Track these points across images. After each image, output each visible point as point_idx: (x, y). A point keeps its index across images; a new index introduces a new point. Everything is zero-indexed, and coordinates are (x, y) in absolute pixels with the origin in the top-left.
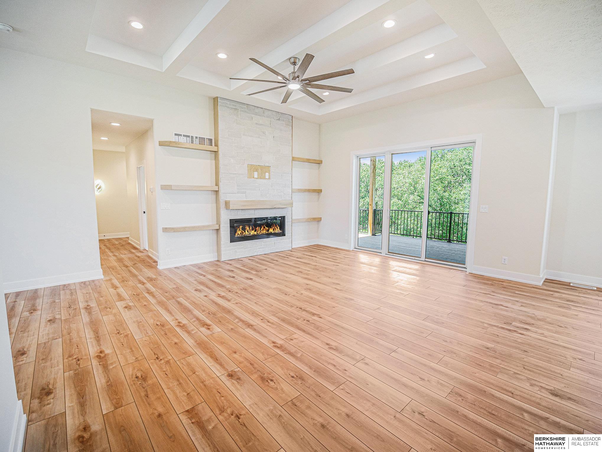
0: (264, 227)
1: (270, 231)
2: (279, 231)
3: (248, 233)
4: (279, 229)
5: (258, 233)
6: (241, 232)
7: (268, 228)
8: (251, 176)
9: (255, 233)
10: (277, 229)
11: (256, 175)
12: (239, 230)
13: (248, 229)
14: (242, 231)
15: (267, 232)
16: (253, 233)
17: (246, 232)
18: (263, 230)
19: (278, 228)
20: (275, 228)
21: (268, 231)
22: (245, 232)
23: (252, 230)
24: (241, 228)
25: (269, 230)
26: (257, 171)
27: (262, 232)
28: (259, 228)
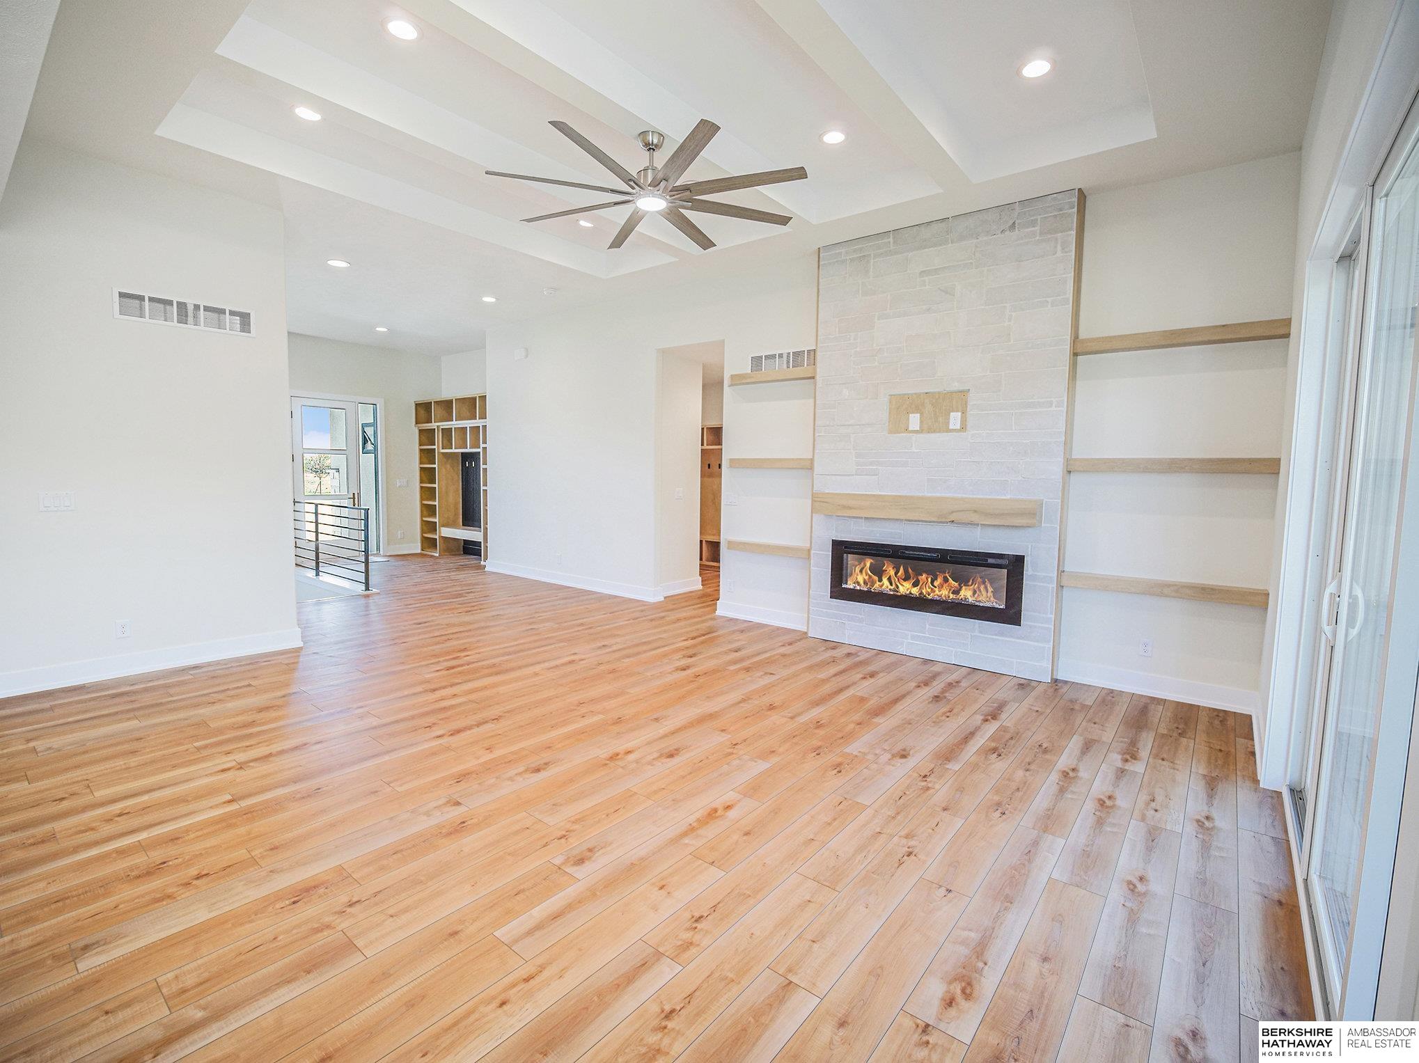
0: (946, 580)
1: (963, 593)
2: (992, 599)
3: (890, 587)
4: (990, 594)
5: (924, 591)
6: (867, 578)
7: (956, 584)
8: (897, 425)
9: (915, 591)
10: (984, 593)
11: (914, 421)
12: (861, 571)
13: (892, 572)
14: (870, 577)
15: (952, 596)
16: (905, 588)
17: (885, 581)
18: (941, 587)
19: (990, 589)
20: (979, 587)
21: (956, 592)
22: (880, 580)
23: (905, 580)
24: (868, 565)
25: (960, 590)
26: (917, 409)
27: (937, 592)
28: (930, 580)
